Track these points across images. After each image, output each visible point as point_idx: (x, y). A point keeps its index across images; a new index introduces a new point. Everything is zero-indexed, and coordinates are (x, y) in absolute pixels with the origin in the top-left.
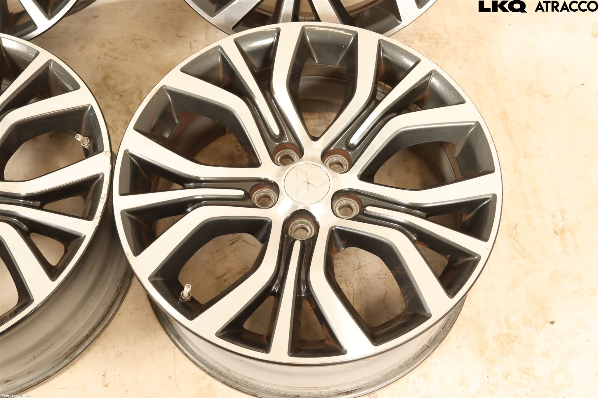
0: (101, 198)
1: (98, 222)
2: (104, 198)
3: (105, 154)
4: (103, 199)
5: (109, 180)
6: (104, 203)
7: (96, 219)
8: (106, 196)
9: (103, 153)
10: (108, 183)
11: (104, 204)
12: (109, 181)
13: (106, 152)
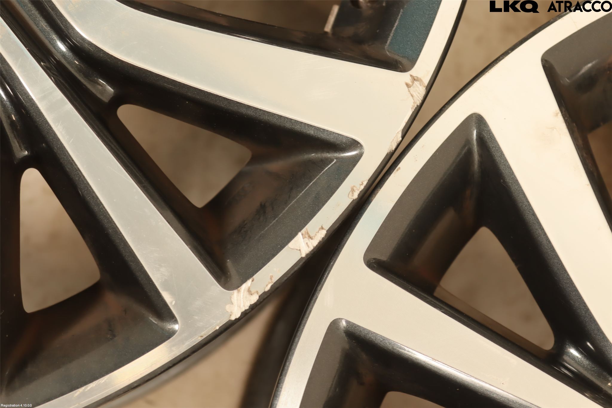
0: (303, 231)
1: (243, 310)
2: (310, 238)
3: (408, 85)
4: (306, 240)
5: (365, 183)
6: (304, 255)
7: (246, 293)
8: (322, 235)
9: (405, 77)
10: (356, 196)
11: (302, 258)
12: (362, 187)
13: (414, 79)
